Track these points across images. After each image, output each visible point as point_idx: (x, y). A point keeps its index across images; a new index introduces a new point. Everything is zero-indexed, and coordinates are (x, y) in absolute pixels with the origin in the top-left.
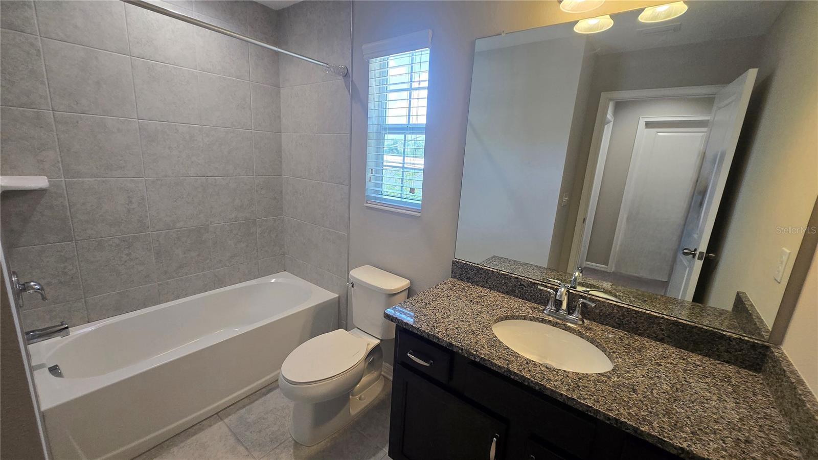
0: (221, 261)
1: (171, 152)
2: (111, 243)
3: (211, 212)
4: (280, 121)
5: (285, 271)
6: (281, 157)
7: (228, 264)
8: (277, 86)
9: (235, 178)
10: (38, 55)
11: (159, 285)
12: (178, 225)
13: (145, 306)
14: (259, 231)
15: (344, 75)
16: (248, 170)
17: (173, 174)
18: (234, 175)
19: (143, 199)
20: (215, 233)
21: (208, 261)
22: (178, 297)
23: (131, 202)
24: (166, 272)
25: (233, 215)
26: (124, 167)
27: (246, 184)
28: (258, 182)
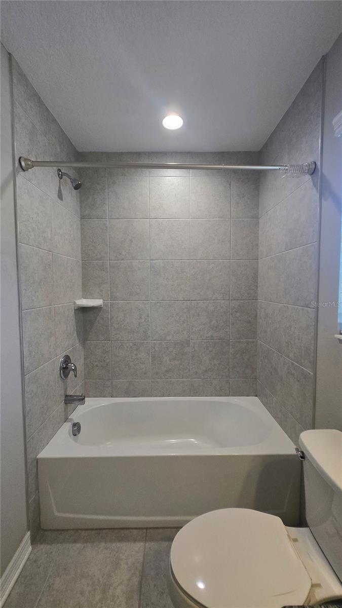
0: (196, 373)
1: (168, 282)
2: (128, 345)
3: (192, 329)
4: (258, 249)
5: (256, 396)
6: (257, 283)
7: (202, 377)
8: (256, 217)
9: (213, 302)
10: (106, 230)
11: (152, 382)
12: (168, 338)
13: (143, 396)
14: (231, 351)
15: (312, 171)
16: (225, 295)
17: (168, 298)
18: (213, 299)
19: (148, 316)
20: (194, 347)
21: (187, 371)
22: (163, 395)
23: (141, 318)
24: (157, 373)
25: (210, 334)
26: (139, 294)
27: (222, 307)
28: (234, 305)
